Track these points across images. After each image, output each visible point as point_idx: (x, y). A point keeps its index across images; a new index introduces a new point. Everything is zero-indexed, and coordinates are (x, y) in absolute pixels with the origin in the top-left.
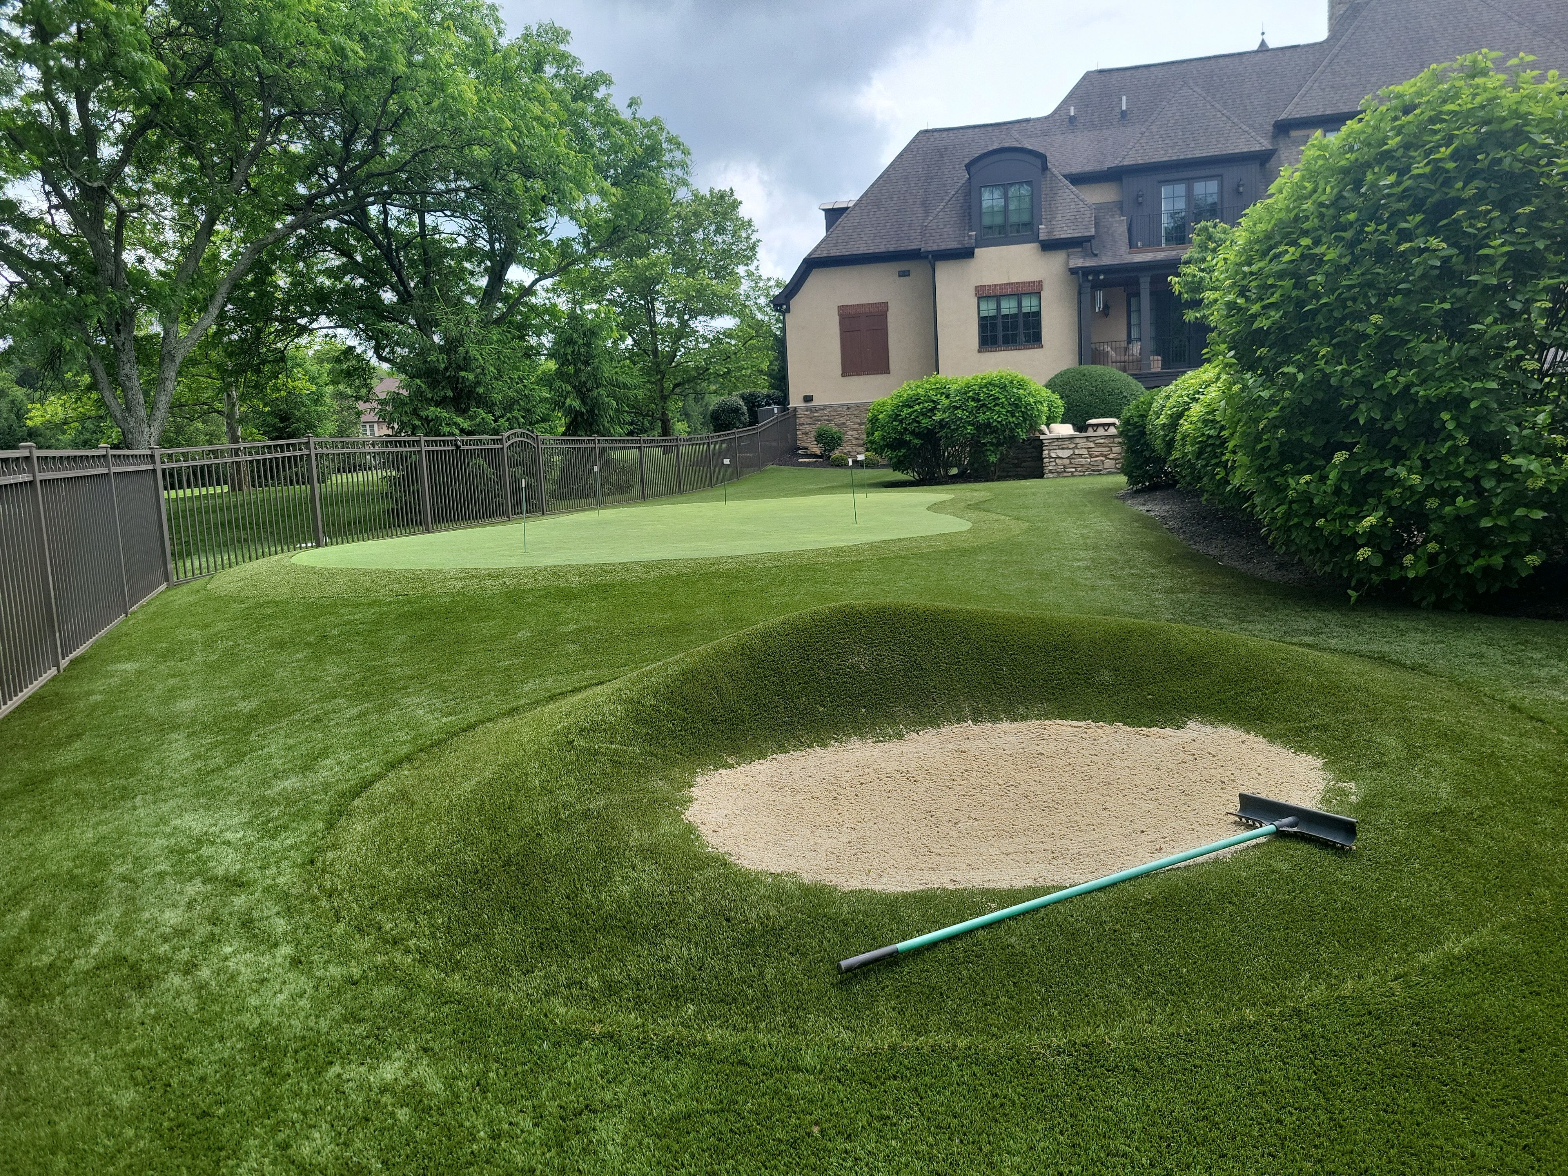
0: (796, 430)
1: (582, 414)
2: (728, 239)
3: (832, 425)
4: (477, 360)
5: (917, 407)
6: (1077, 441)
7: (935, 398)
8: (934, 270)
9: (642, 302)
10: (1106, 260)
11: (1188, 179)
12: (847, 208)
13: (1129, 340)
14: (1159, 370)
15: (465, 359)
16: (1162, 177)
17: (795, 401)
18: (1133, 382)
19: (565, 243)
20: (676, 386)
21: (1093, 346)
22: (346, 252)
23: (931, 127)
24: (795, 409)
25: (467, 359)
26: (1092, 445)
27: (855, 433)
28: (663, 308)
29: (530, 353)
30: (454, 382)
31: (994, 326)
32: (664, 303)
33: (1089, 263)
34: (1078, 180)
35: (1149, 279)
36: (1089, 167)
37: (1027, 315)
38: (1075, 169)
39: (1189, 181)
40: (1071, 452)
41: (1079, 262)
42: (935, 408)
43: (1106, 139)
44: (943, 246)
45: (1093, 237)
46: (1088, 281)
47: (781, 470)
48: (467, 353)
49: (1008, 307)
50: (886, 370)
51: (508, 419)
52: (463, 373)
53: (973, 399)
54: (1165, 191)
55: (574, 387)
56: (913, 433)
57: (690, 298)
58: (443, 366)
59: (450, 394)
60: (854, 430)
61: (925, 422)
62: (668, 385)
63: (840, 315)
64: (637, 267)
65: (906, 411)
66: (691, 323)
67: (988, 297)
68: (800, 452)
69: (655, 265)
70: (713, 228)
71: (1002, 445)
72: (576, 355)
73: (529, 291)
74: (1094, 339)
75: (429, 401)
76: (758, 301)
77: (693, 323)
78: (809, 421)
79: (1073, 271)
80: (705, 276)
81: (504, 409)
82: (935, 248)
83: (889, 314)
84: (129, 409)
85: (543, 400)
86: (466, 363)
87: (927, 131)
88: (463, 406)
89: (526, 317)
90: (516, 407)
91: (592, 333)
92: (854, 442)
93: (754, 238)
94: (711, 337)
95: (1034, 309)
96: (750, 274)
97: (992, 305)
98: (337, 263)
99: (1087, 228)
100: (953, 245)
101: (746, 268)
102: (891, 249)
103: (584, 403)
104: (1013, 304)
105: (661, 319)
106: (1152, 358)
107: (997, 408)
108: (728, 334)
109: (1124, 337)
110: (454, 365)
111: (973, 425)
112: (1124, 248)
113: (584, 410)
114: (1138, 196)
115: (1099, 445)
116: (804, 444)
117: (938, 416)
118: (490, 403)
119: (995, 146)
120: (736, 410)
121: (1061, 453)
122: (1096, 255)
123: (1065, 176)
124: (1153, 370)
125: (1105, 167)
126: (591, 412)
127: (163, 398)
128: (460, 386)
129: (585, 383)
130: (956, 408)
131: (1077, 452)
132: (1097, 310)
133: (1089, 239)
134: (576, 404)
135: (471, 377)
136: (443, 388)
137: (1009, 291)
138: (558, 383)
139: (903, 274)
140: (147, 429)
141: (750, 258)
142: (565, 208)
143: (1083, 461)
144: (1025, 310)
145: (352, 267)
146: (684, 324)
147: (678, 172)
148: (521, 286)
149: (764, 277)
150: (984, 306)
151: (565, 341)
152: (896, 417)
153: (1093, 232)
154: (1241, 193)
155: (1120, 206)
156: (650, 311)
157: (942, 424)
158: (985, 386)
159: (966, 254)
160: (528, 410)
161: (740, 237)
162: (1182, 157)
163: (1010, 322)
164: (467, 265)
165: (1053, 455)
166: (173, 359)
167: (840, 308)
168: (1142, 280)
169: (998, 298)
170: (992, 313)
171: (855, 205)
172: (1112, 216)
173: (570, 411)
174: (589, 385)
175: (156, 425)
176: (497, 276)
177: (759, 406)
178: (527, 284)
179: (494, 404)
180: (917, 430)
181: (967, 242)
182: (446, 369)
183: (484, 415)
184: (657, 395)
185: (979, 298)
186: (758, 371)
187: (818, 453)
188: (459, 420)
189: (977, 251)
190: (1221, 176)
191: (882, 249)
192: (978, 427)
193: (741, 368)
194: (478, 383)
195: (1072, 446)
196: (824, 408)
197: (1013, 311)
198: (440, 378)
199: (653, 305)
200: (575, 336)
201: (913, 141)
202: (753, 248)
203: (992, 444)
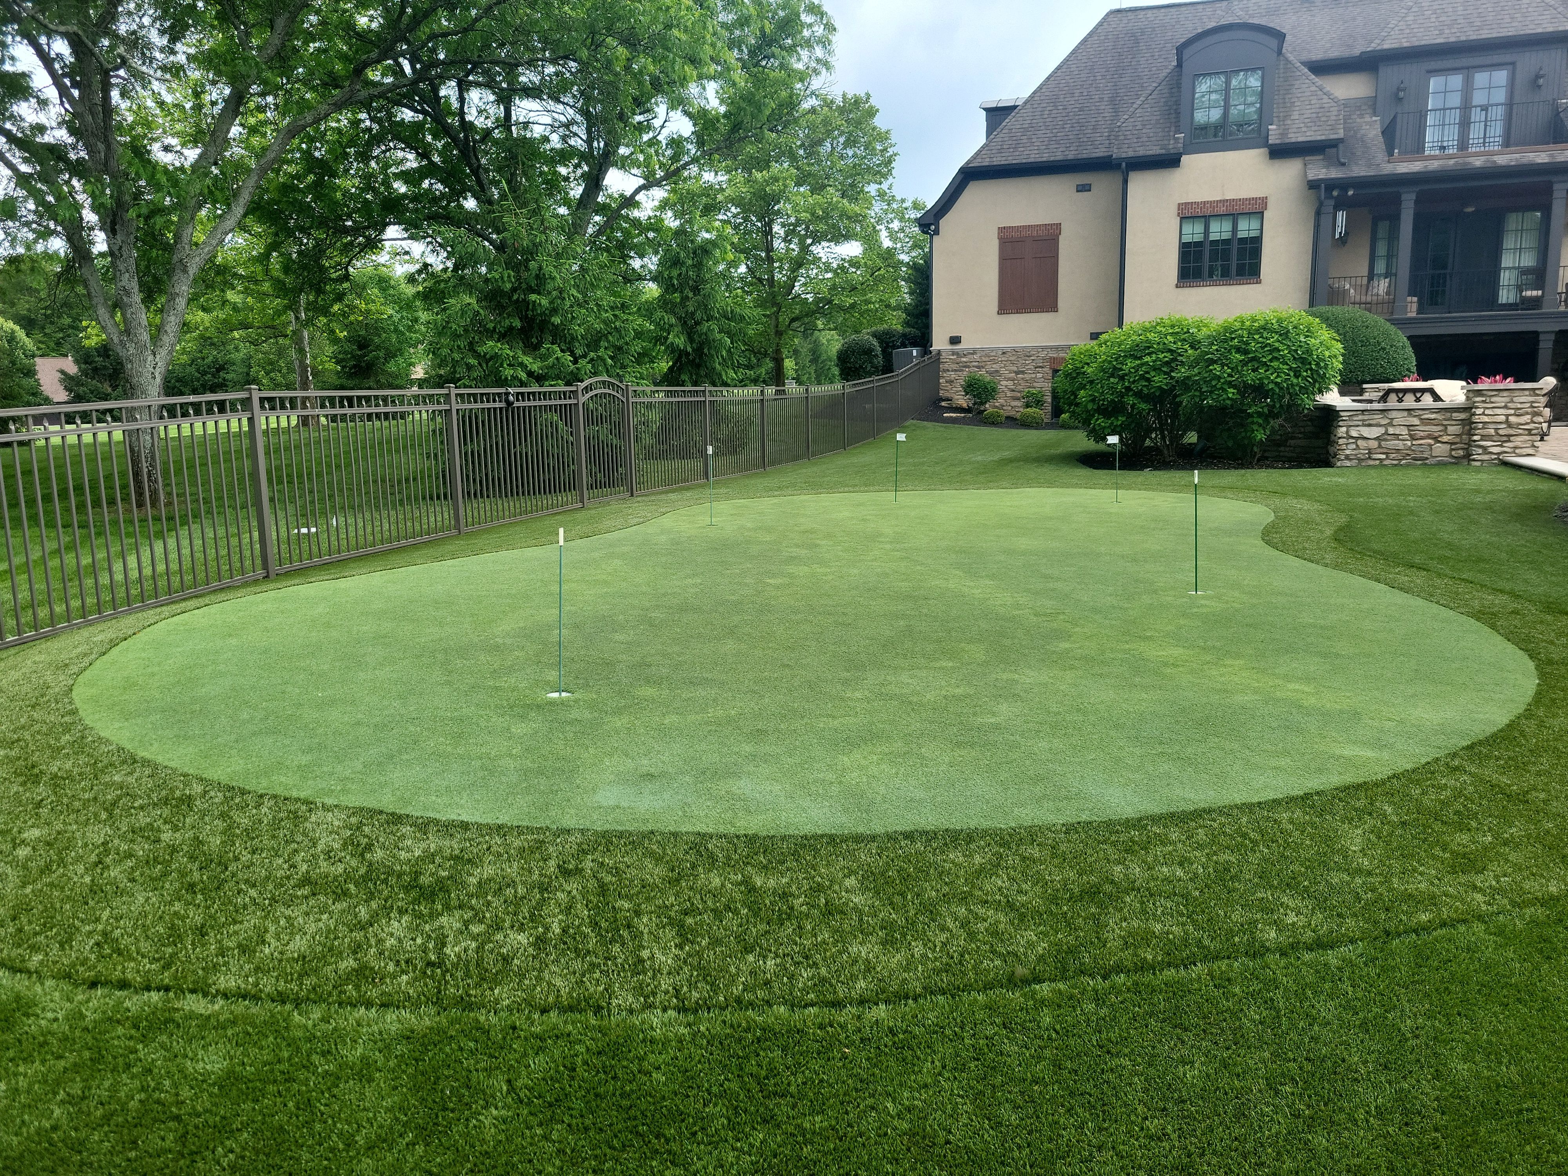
0: (939, 377)
1: (688, 354)
2: (860, 152)
3: (983, 372)
4: (554, 279)
5: (1147, 359)
6: (1393, 414)
7: (1173, 347)
8: (1125, 182)
9: (759, 224)
10: (1359, 170)
11: (1468, 68)
12: (1015, 107)
13: (1371, 276)
14: (1414, 315)
15: (537, 277)
16: (1433, 65)
17: (939, 342)
18: (1392, 329)
19: (676, 143)
20: (793, 320)
21: (1330, 282)
22: (424, 154)
23: (1125, 5)
24: (939, 352)
25: (541, 278)
26: (1416, 421)
27: (1010, 383)
28: (782, 233)
29: (632, 277)
30: (523, 308)
31: (1199, 255)
32: (783, 225)
33: (1335, 173)
34: (1321, 68)
35: (1413, 196)
36: (1335, 53)
37: (1242, 241)
38: (1317, 55)
39: (1468, 71)
40: (1382, 430)
41: (1319, 171)
42: (1175, 360)
43: (1354, 19)
44: (1141, 152)
45: (1341, 140)
46: (1332, 197)
47: (925, 428)
48: (540, 268)
49: (1219, 230)
50: (1052, 307)
51: (592, 360)
52: (533, 297)
53: (1238, 350)
54: (1435, 83)
55: (680, 319)
56: (1139, 394)
57: (815, 218)
58: (508, 286)
59: (517, 323)
60: (1009, 379)
61: (1159, 380)
62: (784, 319)
63: (1000, 238)
64: (755, 182)
65: (1130, 364)
66: (813, 248)
67: (1193, 218)
68: (943, 404)
69: (776, 180)
70: (842, 140)
71: (1276, 416)
72: (684, 280)
73: (629, 202)
74: (1333, 273)
75: (490, 333)
76: (891, 226)
77: (817, 249)
78: (955, 366)
79: (1313, 185)
80: (832, 194)
81: (588, 346)
82: (1131, 154)
83: (1061, 238)
84: (127, 332)
85: (639, 335)
86: (540, 282)
87: (1119, 11)
88: (534, 340)
89: (627, 233)
90: (603, 344)
91: (705, 250)
92: (1009, 394)
93: (891, 151)
94: (835, 265)
95: (1253, 234)
96: (881, 194)
97: (1199, 228)
98: (415, 165)
99: (1333, 129)
100: (1154, 150)
101: (877, 186)
102: (1070, 157)
103: (691, 340)
104: (1227, 226)
105: (778, 244)
106: (1409, 299)
107: (1275, 364)
108: (854, 263)
109: (1365, 272)
110: (524, 286)
111: (1234, 387)
112: (1380, 155)
113: (689, 349)
114: (1399, 89)
115: (1425, 422)
116: (947, 395)
117: (1182, 373)
118: (569, 339)
119: (1212, 24)
120: (868, 352)
121: (1366, 432)
122: (1343, 164)
123: (1302, 63)
124: (1410, 315)
125: (1357, 52)
126: (699, 351)
127: (172, 318)
128: (530, 313)
129: (693, 314)
130: (1212, 362)
131: (1391, 430)
132: (1337, 236)
133: (1333, 144)
134: (680, 341)
135: (545, 302)
136: (509, 315)
137: (1222, 210)
138: (659, 314)
139: (1083, 188)
140: (151, 358)
141: (885, 176)
142: (678, 102)
143: (1400, 444)
144: (1240, 235)
145: (429, 170)
146: (804, 249)
147: (819, 52)
148: (621, 195)
149: (898, 198)
150: (1188, 229)
151: (671, 262)
152: (1114, 372)
153: (1341, 134)
154: (1539, 87)
155: (1372, 104)
156: (768, 232)
157: (1185, 384)
158: (1257, 331)
159: (1170, 161)
160: (620, 348)
161: (874, 149)
162: (1463, 38)
163: (1221, 249)
164: (563, 171)
165: (1354, 433)
166: (185, 271)
167: (1001, 230)
168: (1404, 197)
169: (1206, 219)
170: (1198, 238)
171: (1026, 103)
172: (1361, 116)
173: (672, 350)
174: (698, 316)
175: (163, 353)
176: (594, 182)
177: (895, 347)
178: (628, 194)
179: (574, 338)
180: (1145, 391)
181: (1172, 147)
182: (514, 290)
183: (559, 354)
184: (772, 332)
185: (1182, 218)
186: (886, 306)
187: (965, 405)
188: (527, 360)
189: (1184, 159)
190: (1513, 64)
191: (1059, 156)
192: (1245, 389)
193: (868, 302)
194: (554, 311)
195: (1384, 422)
196: (974, 352)
197: (1226, 236)
198: (505, 301)
199: (771, 229)
200: (682, 254)
201: (1100, 24)
202: (889, 162)
203: (1260, 414)
